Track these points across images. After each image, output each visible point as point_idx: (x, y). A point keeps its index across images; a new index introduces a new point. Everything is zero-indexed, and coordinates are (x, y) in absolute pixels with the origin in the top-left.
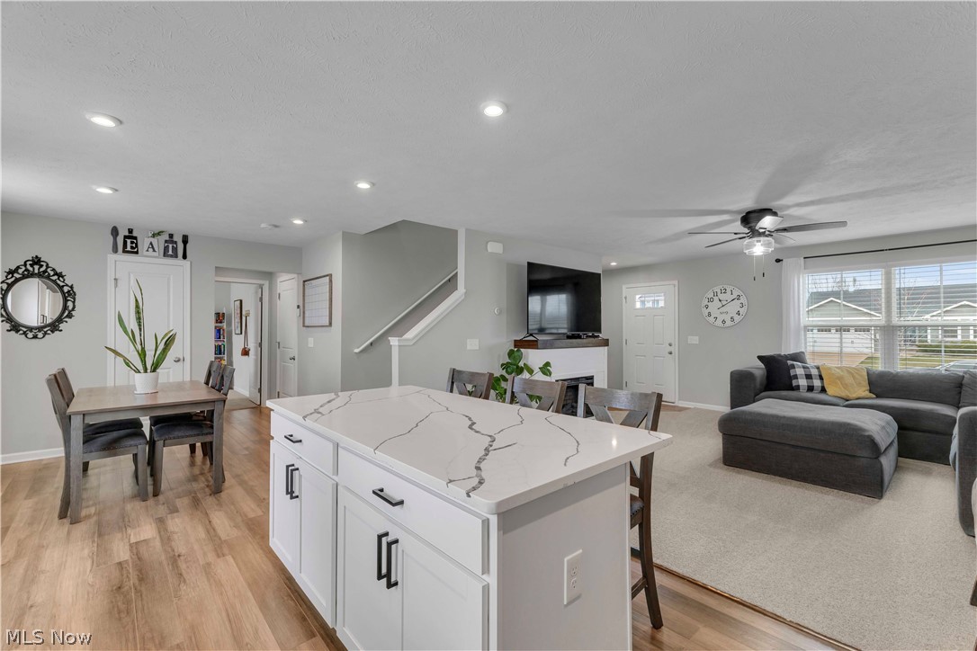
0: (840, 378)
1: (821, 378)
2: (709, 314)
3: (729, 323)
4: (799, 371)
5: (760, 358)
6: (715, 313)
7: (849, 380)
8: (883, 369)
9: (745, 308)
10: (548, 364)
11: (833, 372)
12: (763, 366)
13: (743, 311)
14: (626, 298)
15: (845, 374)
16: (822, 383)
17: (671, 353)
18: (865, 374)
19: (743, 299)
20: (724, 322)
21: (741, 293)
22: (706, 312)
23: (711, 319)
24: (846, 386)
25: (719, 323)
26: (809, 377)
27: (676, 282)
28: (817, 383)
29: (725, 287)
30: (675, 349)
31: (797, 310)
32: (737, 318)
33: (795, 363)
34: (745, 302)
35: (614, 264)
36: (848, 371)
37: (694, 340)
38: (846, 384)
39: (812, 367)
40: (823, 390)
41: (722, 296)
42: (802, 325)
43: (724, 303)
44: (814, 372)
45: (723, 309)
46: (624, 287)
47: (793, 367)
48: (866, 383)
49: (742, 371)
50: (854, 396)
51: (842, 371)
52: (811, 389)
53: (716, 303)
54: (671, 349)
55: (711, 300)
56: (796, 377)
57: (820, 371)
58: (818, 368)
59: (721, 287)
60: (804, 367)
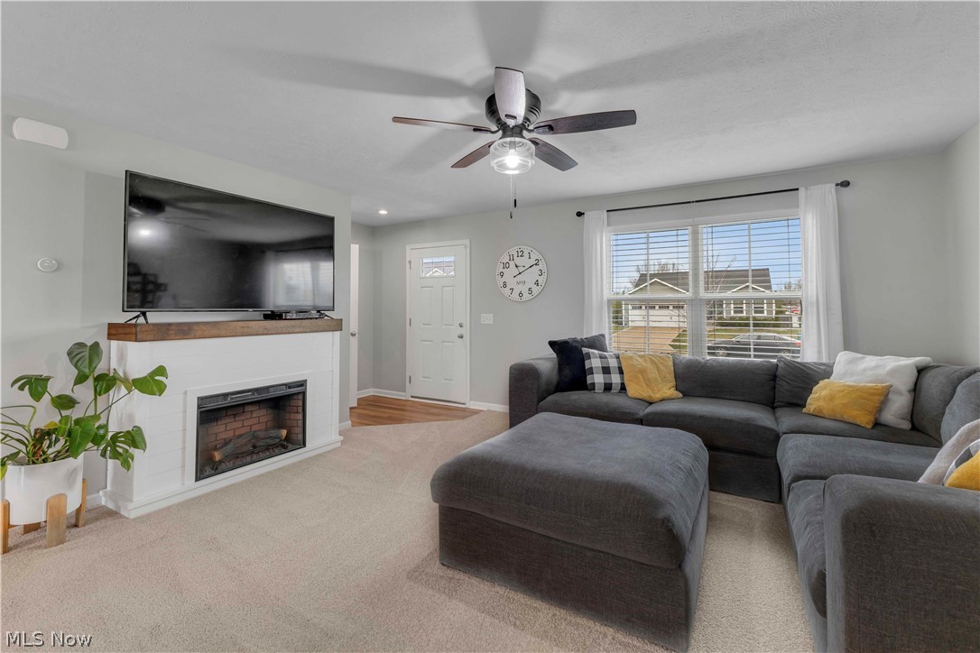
0: (643, 371)
1: (621, 372)
2: (505, 285)
3: (526, 296)
4: (595, 363)
5: (552, 344)
6: (511, 283)
7: (653, 373)
8: (691, 357)
9: (545, 275)
10: (161, 371)
11: (635, 363)
12: (555, 356)
13: (542, 280)
14: (410, 262)
15: (649, 365)
16: (622, 379)
17: (461, 337)
18: (671, 363)
19: (542, 265)
20: (521, 294)
21: (540, 257)
22: (500, 281)
23: (507, 291)
24: (648, 382)
25: (515, 295)
26: (606, 370)
27: (467, 242)
28: (615, 379)
29: (523, 248)
30: (466, 331)
31: (599, 279)
32: (536, 290)
33: (591, 351)
34: (545, 270)
35: (383, 212)
36: (653, 362)
37: (487, 319)
38: (649, 380)
39: (611, 357)
40: (623, 388)
41: (519, 261)
42: (605, 299)
43: (521, 269)
44: (613, 363)
45: (519, 278)
46: (408, 247)
47: (588, 356)
48: (671, 377)
49: (523, 365)
50: (658, 396)
51: (645, 361)
52: (608, 387)
53: (512, 270)
54: (461, 331)
55: (506, 266)
56: (591, 371)
57: (619, 362)
58: (618, 357)
59: (517, 248)
60: (601, 357)
